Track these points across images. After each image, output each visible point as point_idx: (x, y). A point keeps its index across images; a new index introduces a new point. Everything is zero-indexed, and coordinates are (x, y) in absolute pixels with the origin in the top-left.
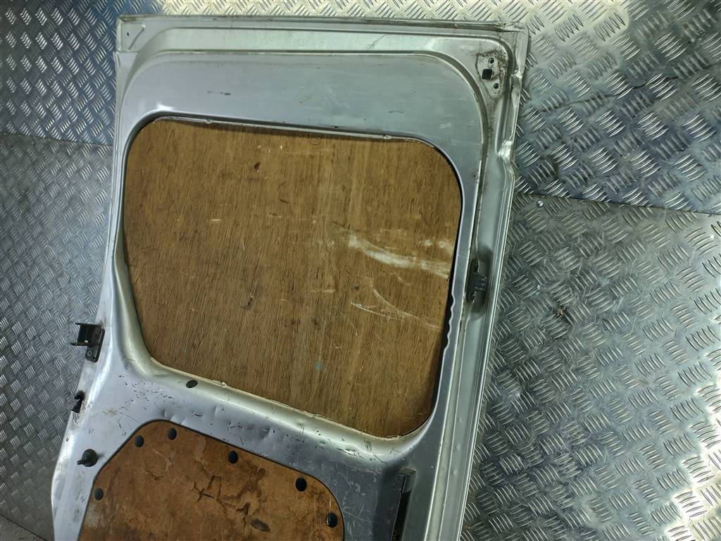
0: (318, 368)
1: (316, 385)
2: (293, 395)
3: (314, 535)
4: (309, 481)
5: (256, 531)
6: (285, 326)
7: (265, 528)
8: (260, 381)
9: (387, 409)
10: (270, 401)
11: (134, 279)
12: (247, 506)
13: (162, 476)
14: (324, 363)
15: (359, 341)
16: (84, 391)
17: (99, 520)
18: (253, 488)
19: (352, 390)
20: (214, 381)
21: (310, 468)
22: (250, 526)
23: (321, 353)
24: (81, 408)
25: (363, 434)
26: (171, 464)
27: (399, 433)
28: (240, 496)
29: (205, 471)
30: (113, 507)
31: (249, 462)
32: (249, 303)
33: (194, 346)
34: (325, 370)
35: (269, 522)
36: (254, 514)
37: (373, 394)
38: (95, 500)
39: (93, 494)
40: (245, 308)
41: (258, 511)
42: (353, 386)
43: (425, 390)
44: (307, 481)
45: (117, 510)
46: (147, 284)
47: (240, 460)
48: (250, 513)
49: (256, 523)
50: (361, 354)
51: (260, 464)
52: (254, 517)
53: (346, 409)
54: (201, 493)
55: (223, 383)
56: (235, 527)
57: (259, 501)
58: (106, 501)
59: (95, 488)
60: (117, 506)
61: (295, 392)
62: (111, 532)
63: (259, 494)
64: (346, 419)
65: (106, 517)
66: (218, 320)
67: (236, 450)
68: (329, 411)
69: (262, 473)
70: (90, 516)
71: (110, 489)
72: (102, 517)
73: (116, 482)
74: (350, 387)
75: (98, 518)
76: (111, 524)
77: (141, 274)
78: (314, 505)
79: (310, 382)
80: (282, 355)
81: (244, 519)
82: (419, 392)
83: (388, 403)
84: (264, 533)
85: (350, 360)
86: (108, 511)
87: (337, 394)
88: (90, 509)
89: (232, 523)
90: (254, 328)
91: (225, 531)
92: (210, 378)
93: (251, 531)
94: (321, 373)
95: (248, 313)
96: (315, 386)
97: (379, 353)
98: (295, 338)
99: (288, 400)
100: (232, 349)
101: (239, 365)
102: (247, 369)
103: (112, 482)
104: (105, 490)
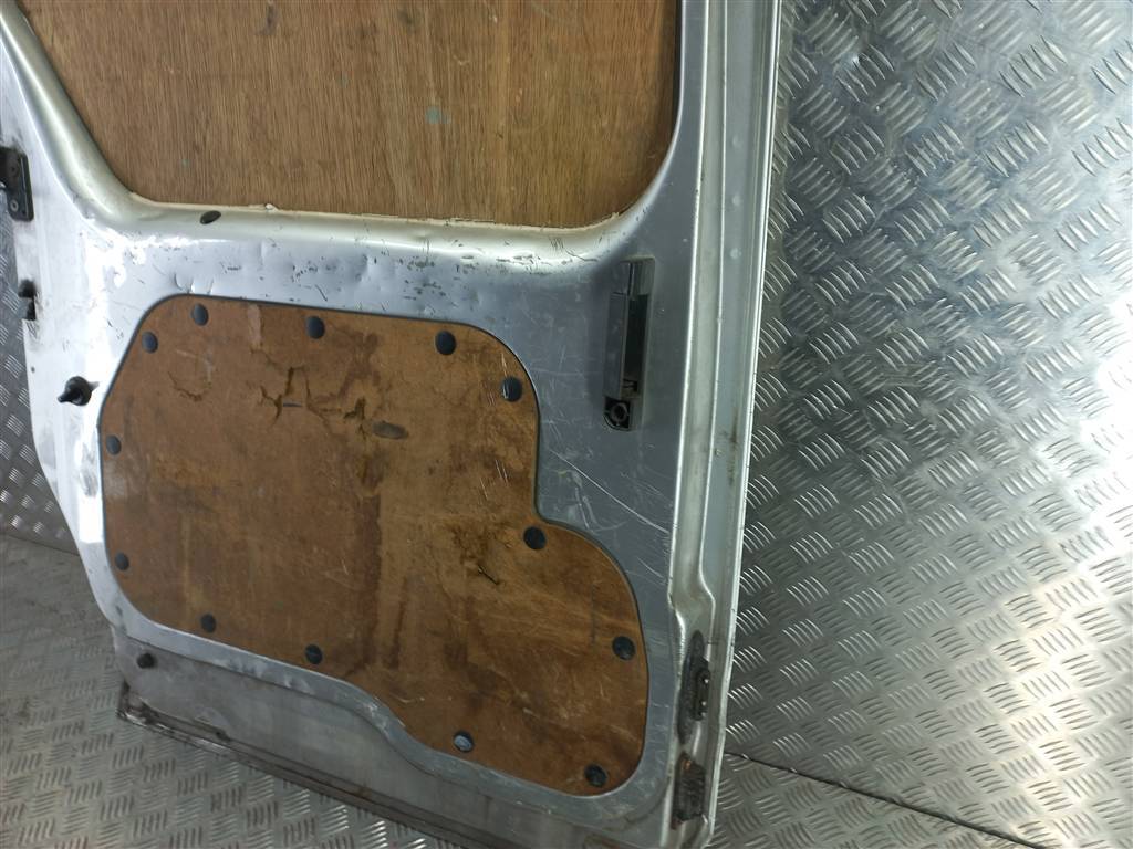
0: (434, 121)
1: (438, 160)
2: (401, 194)
3: (485, 423)
4: (459, 334)
5: (386, 442)
6: (351, 48)
7: (400, 433)
8: (333, 181)
9: (585, 167)
10: (362, 217)
11: (48, 43)
12: (361, 404)
13: (205, 393)
14: (443, 105)
15: (503, 35)
16: (30, 278)
17: (128, 484)
18: (362, 372)
19: (510, 147)
20: (251, 207)
21: (457, 311)
22: (374, 435)
23: (432, 85)
24: (37, 310)
25: (546, 229)
26: (214, 368)
27: (614, 209)
28: (343, 392)
29: (275, 364)
30: (141, 460)
31: (344, 329)
32: (269, 21)
33: (196, 147)
34: (449, 121)
35: (405, 423)
36: (375, 414)
37: (551, 145)
38: (109, 455)
39: (105, 447)
40: (263, 34)
41: (380, 407)
42: (510, 137)
43: (655, 101)
44: (455, 334)
45: (149, 463)
46: (72, 43)
47: (329, 328)
48: (368, 415)
49: (382, 429)
50: (513, 62)
51: (366, 328)
52: (377, 420)
53: (504, 190)
54: (278, 404)
55: (269, 206)
56: (349, 444)
57: (380, 390)
58: (128, 453)
59: (104, 437)
60: (148, 457)
61: (403, 184)
62: (152, 499)
63: (377, 378)
64: (509, 212)
65: (136, 478)
66: (223, 78)
67: (318, 314)
68: (473, 206)
69: (372, 342)
70: (112, 483)
71: (128, 435)
72: (130, 479)
73: (134, 419)
74: (503, 143)
75: (124, 481)
76: (148, 487)
77: (56, 25)
78: (476, 374)
79: (426, 156)
80: (359, 114)
81: (361, 428)
82: (645, 109)
83: (584, 155)
84: (400, 441)
85: (493, 83)
86: (136, 468)
87: (483, 164)
88: (107, 470)
89: (343, 439)
90: (292, 75)
91: (335, 456)
92: (244, 203)
93: (377, 444)
94: (442, 129)
95: (273, 43)
96: (438, 163)
97: (549, 48)
98: (375, 68)
99: (393, 204)
100: (265, 133)
101: (286, 161)
102: (303, 165)
103: (127, 422)
104: (121, 436)
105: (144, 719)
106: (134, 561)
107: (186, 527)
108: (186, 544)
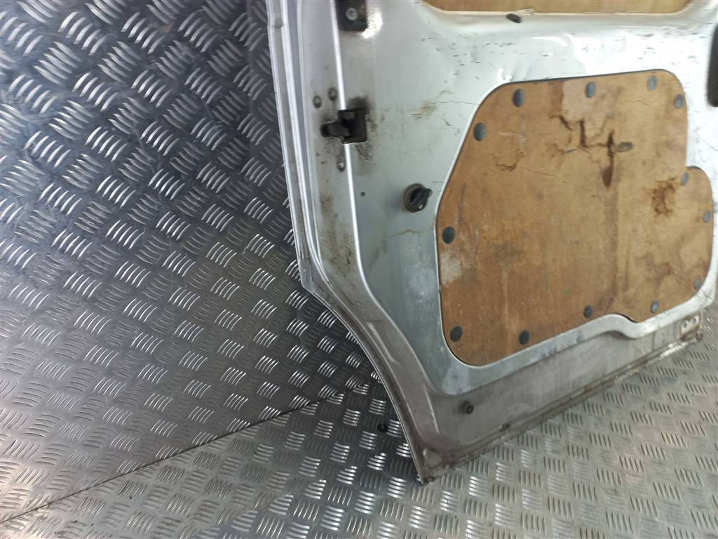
4: (657, 76)
5: (622, 155)
7: (630, 146)
12: (610, 136)
13: (519, 161)
16: (361, 94)
17: (461, 264)
18: (613, 113)
22: (617, 153)
24: (369, 130)
26: (524, 140)
28: (602, 130)
29: (565, 123)
30: (471, 238)
31: (605, 88)
36: (618, 139)
38: (446, 245)
39: (441, 240)
41: (621, 134)
45: (477, 237)
48: (614, 141)
49: (622, 147)
52: (619, 143)
54: (564, 153)
56: (602, 165)
58: (461, 237)
60: (477, 232)
62: (480, 267)
65: (467, 255)
67: (592, 80)
70: (447, 270)
71: (461, 220)
72: (463, 259)
73: (466, 205)
75: (458, 262)
76: (477, 259)
84: (629, 151)
86: (467, 247)
89: (599, 162)
93: (619, 157)
103: (460, 209)
104: (455, 224)
105: (447, 467)
106: (466, 328)
107: (505, 275)
108: (505, 289)
